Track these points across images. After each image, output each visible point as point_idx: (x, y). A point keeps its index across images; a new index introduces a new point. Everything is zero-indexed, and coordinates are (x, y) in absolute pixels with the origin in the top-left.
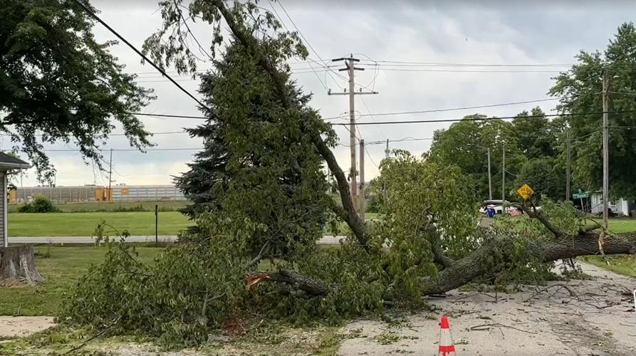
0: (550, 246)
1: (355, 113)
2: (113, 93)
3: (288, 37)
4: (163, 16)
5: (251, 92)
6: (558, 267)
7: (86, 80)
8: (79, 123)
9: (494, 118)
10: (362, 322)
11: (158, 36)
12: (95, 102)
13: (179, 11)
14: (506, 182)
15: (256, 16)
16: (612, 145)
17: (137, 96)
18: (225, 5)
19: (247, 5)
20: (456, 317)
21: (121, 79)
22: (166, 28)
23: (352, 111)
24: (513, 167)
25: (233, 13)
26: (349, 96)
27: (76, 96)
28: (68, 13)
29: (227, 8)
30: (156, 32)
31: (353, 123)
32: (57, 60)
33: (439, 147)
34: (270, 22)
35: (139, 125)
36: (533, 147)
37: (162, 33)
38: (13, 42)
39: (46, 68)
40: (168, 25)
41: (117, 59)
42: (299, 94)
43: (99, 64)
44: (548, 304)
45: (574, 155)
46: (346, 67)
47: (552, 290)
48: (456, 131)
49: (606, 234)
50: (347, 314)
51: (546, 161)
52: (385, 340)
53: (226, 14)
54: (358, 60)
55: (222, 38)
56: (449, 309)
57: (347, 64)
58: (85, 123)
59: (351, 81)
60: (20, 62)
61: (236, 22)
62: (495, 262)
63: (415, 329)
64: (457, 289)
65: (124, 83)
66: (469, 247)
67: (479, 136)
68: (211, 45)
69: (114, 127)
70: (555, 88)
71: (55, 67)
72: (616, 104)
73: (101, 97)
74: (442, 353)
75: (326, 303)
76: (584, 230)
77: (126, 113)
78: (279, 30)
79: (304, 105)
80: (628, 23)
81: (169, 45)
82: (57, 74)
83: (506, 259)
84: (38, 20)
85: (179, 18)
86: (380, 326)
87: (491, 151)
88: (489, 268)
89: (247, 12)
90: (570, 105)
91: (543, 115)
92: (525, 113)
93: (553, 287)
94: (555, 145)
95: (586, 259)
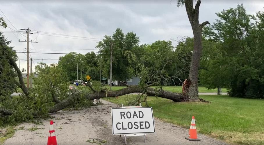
0: (92, 95)
1: (29, 49)
6: (95, 102)
9: (79, 54)
10: (25, 124)
14: (82, 74)
16: (113, 64)
20: (60, 120)
24: (85, 70)
26: (27, 42)
31: (28, 52)
33: (61, 62)
36: (91, 64)
42: (6, 40)
44: (90, 113)
45: (103, 67)
46: (26, 32)
47: (92, 109)
48: (67, 57)
49: (108, 91)
50: (19, 121)
51: (95, 68)
52: (32, 130)
54: (31, 30)
56: (58, 117)
59: (28, 37)
62: (74, 101)
63: (44, 125)
64: (62, 110)
66: (67, 96)
67: (74, 59)
70: (98, 46)
72: (115, 52)
74: (50, 133)
75: (10, 118)
76: (102, 90)
79: (8, 45)
80: (119, 28)
83: (78, 100)
86: (32, 125)
87: (78, 65)
88: (73, 103)
90: (102, 51)
91: (94, 54)
92: (89, 53)
93: (92, 108)
94: (98, 63)
95: (103, 99)
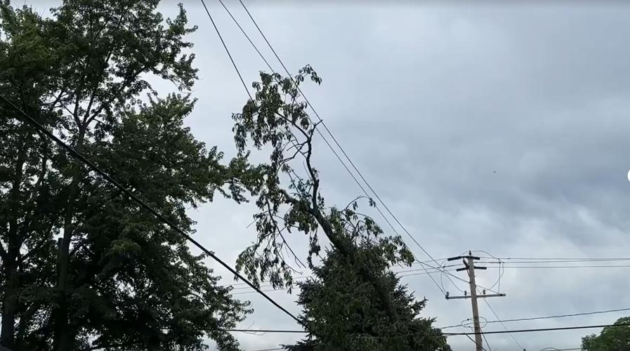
1: (480, 320)
2: (206, 308)
3: (390, 242)
4: (258, 229)
5: (352, 305)
7: (180, 295)
8: (171, 344)
11: (252, 249)
12: (188, 320)
13: (274, 222)
15: (354, 223)
17: (233, 310)
18: (322, 213)
19: (344, 212)
21: (216, 292)
22: (261, 241)
23: (476, 318)
25: (330, 220)
26: (470, 299)
27: (169, 314)
28: (163, 227)
29: (324, 216)
30: (250, 246)
31: (478, 332)
32: (151, 277)
34: (369, 228)
35: (234, 343)
37: (257, 246)
38: (107, 260)
39: (139, 286)
40: (263, 237)
41: (212, 271)
42: (411, 300)
43: (193, 277)
46: (465, 267)
48: (609, 338)
53: (322, 222)
54: (478, 258)
55: (319, 247)
57: (465, 262)
58: (177, 344)
59: (472, 283)
60: (112, 280)
61: (333, 230)
65: (219, 297)
68: (308, 255)
69: (207, 347)
71: (148, 284)
73: (195, 313)
77: (221, 330)
78: (380, 236)
79: (417, 313)
81: (264, 258)
82: (151, 290)
84: (133, 236)
85: (274, 229)
89: (345, 219)
